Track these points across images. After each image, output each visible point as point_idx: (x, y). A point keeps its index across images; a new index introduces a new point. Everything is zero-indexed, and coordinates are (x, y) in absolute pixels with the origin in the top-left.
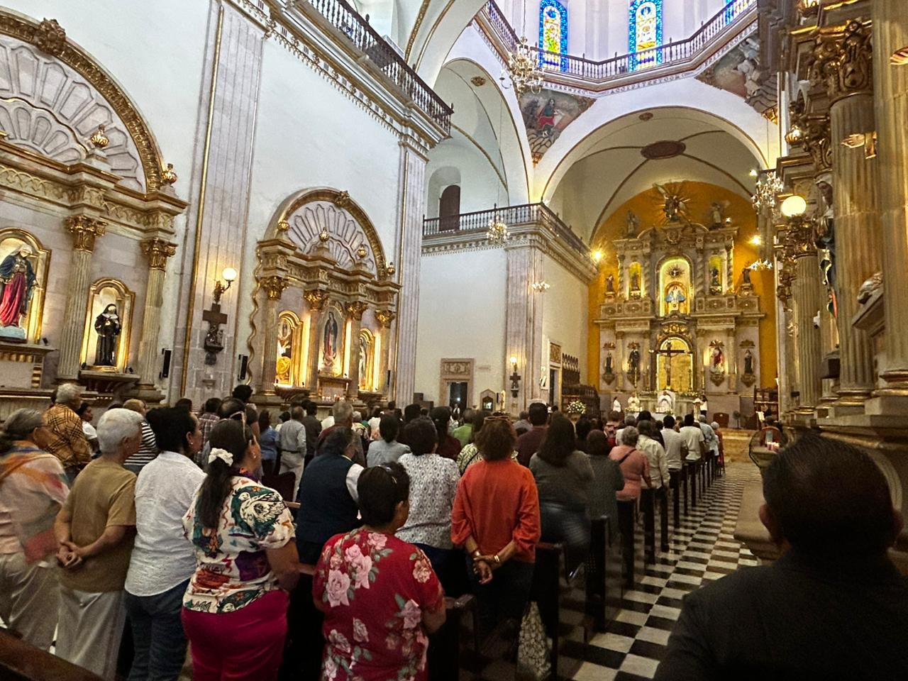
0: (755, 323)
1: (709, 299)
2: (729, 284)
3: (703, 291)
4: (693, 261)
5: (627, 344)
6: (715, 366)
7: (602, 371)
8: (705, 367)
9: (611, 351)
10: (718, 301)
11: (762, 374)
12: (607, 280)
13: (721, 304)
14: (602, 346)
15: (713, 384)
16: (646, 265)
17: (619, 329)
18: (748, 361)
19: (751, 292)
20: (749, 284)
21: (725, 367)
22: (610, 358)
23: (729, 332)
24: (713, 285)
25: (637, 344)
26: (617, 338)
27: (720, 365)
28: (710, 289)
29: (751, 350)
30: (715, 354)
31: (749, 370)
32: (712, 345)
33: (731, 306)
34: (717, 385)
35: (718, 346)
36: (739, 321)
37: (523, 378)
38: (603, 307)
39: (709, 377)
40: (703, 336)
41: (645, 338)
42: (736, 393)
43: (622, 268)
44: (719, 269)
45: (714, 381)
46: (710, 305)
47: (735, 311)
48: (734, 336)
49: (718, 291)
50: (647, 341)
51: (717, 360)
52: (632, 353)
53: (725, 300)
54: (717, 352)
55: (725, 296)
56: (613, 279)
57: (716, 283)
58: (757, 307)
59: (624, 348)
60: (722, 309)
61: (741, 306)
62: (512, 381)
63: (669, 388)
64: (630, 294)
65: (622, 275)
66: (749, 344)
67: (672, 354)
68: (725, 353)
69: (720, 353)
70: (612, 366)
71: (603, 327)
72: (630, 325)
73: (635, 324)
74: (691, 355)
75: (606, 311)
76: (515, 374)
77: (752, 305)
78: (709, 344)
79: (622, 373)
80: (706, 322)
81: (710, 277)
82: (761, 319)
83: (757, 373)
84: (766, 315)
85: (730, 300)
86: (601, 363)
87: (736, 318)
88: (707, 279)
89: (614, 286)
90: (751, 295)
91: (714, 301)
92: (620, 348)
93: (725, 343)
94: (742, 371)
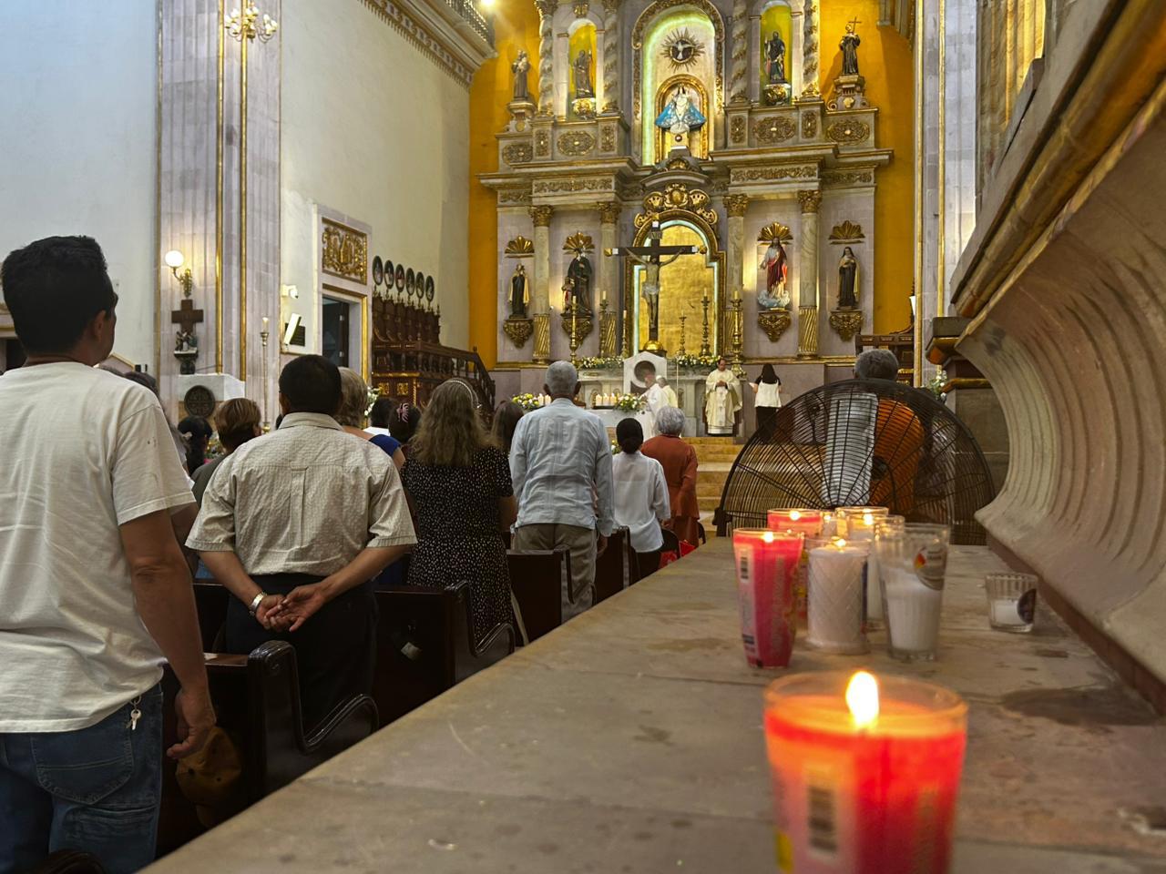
0: (865, 178)
1: (761, 117)
2: (809, 72)
3: (744, 95)
4: (726, 18)
5: (563, 241)
6: (770, 291)
7: (503, 313)
8: (746, 294)
9: (526, 262)
10: (779, 122)
11: (877, 308)
12: (514, 69)
13: (788, 128)
14: (502, 247)
15: (764, 338)
16: (607, 27)
17: (541, 199)
18: (848, 274)
19: (858, 98)
20: (854, 78)
22: (522, 278)
23: (803, 201)
24: (771, 80)
25: (588, 240)
26: (536, 224)
27: (781, 286)
28: (764, 93)
29: (854, 248)
30: (769, 261)
31: (848, 299)
32: (763, 237)
33: (810, 132)
34: (774, 339)
35: (777, 238)
36: (829, 172)
37: (209, 316)
38: (503, 144)
39: (756, 318)
40: (742, 212)
41: (603, 221)
42: (814, 357)
43: (548, 34)
44: (785, 39)
45: (766, 329)
46: (762, 129)
47: (819, 146)
48: (816, 209)
49: (780, 98)
50: (609, 229)
51: (774, 273)
52: (575, 264)
53: (796, 117)
54: (775, 254)
55: (797, 108)
56: (528, 66)
57: (778, 74)
58: (872, 137)
59: (553, 252)
60: (789, 142)
61: (835, 134)
62: (177, 327)
63: (653, 347)
64: (570, 107)
65: (548, 53)
66: (849, 231)
67: (663, 258)
68: (794, 258)
69: (783, 256)
70: (526, 301)
71: (505, 198)
72: (568, 187)
73: (580, 186)
74: (715, 264)
75: (511, 151)
76: (187, 304)
77: (860, 132)
78: (758, 234)
79: (549, 313)
80: (752, 176)
81: (763, 60)
82: (880, 168)
83: (868, 304)
84: (892, 157)
85: (809, 117)
86: (501, 294)
87: (823, 164)
88: (757, 61)
89: (531, 88)
90: (858, 106)
91: (769, 122)
92: (543, 251)
93: (794, 233)
94: (833, 301)
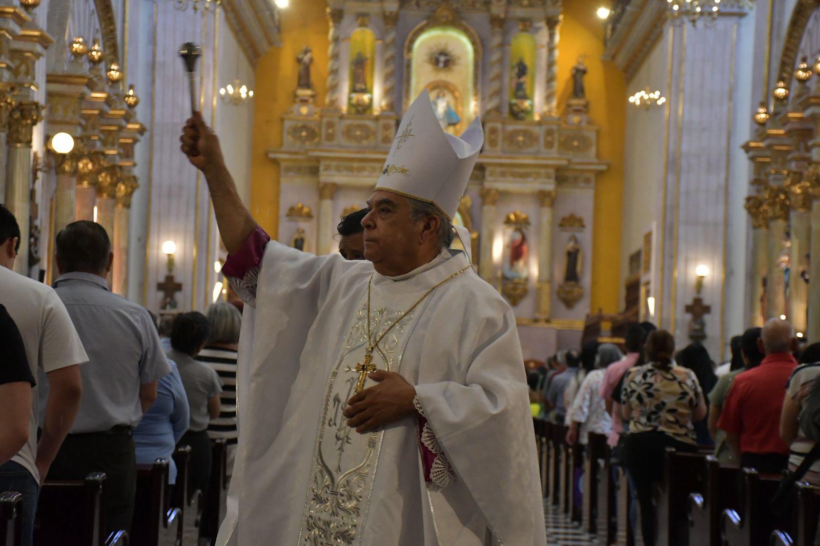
0: (587, 181)
1: (511, 128)
2: (549, 98)
3: (498, 109)
4: (482, 41)
6: (512, 265)
9: (304, 225)
10: (525, 133)
11: (594, 283)
12: (299, 60)
13: (531, 138)
14: (283, 211)
16: (389, 39)
17: (328, 176)
18: (573, 257)
19: (584, 117)
20: (581, 102)
21: (532, 268)
23: (542, 197)
24: (517, 97)
26: (322, 196)
27: (521, 263)
28: (511, 106)
29: (578, 235)
30: (512, 241)
31: (572, 275)
32: (508, 222)
33: (549, 145)
34: (514, 303)
35: (520, 225)
36: (562, 176)
37: (187, 288)
38: (288, 124)
39: (500, 286)
40: (494, 202)
42: (548, 321)
43: (336, 40)
44: (528, 62)
45: (508, 296)
46: (511, 140)
47: (554, 157)
48: (551, 205)
49: (525, 111)
51: (516, 252)
53: (539, 131)
54: (518, 237)
55: (539, 123)
56: (312, 61)
57: (521, 92)
58: (593, 150)
60: (532, 150)
61: (565, 145)
62: (161, 295)
64: (350, 99)
65: (335, 57)
66: (571, 222)
68: (532, 239)
69: (524, 239)
71: (288, 170)
72: (351, 170)
73: (361, 170)
75: (295, 131)
76: (170, 279)
77: (585, 143)
78: (503, 219)
80: (503, 174)
81: (511, 79)
82: (599, 174)
83: (587, 280)
84: (609, 166)
85: (549, 133)
87: (558, 169)
88: (507, 80)
89: (314, 78)
90: (584, 124)
91: (517, 133)
93: (533, 220)
